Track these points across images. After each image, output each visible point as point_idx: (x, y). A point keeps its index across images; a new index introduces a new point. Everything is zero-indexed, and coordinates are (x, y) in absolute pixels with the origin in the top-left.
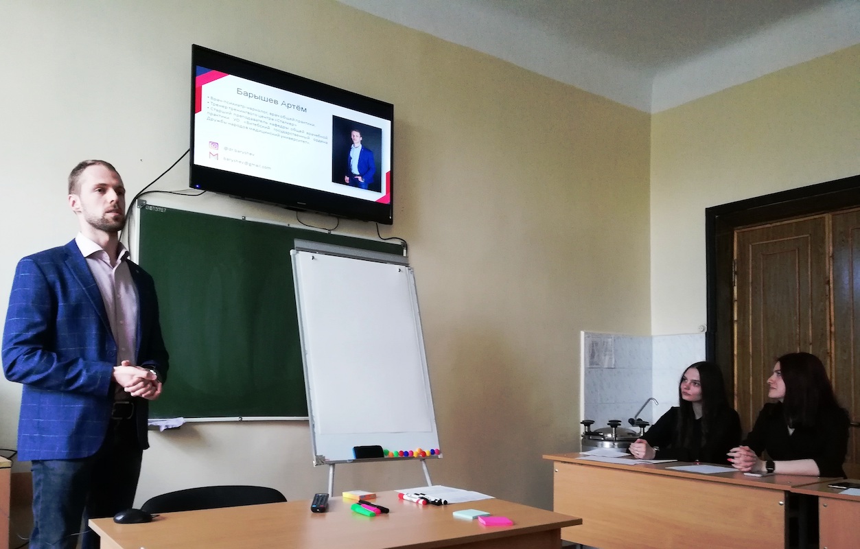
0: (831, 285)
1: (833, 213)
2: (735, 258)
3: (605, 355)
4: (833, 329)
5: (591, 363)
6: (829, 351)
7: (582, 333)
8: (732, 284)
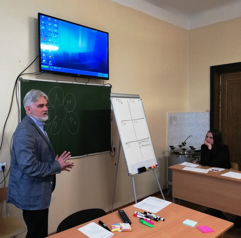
2: (220, 84)
3: (174, 121)
5: (170, 124)
7: (167, 113)
8: (219, 94)
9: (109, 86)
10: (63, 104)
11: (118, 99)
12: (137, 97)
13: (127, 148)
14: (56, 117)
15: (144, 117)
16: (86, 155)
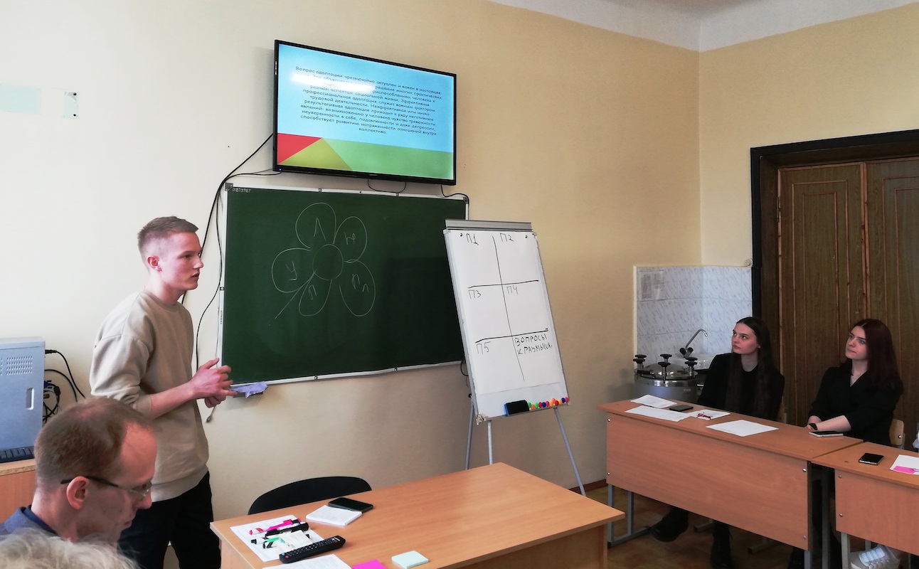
0: (867, 230)
1: (868, 162)
2: (779, 195)
3: (657, 288)
4: (868, 272)
5: (644, 297)
6: (865, 292)
7: (635, 268)
8: (776, 220)
9: (460, 198)
10: (334, 243)
11: (465, 232)
12: (525, 227)
13: (480, 351)
14: (314, 273)
15: (539, 276)
16: (393, 369)
